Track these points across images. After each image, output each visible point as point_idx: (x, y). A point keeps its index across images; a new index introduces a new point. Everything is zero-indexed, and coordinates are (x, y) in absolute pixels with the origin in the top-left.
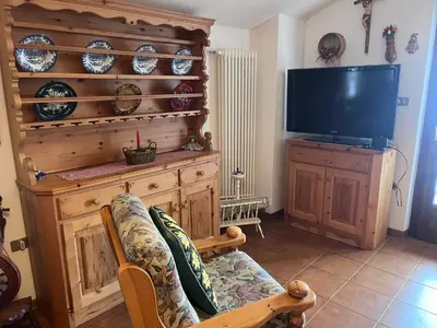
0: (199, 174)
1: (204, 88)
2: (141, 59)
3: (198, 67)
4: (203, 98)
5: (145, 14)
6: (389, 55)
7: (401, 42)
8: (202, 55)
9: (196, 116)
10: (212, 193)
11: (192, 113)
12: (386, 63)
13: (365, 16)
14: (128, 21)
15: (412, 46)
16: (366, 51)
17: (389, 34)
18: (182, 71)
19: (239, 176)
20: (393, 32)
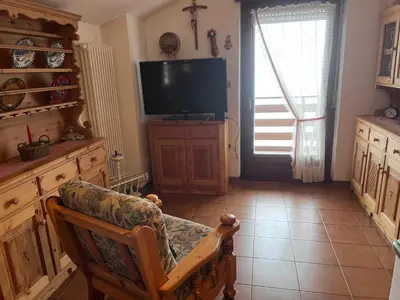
0: (93, 160)
1: (78, 79)
2: (19, 53)
3: (69, 60)
4: (78, 89)
5: (24, 8)
6: (214, 50)
7: (220, 42)
8: (72, 49)
9: (75, 107)
10: (104, 176)
11: (70, 104)
12: (211, 57)
13: (192, 21)
14: (11, 14)
15: (228, 44)
16: (197, 48)
17: (212, 35)
18: (55, 65)
19: (119, 158)
20: (215, 34)
